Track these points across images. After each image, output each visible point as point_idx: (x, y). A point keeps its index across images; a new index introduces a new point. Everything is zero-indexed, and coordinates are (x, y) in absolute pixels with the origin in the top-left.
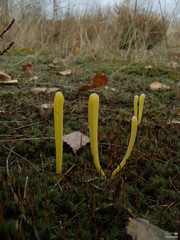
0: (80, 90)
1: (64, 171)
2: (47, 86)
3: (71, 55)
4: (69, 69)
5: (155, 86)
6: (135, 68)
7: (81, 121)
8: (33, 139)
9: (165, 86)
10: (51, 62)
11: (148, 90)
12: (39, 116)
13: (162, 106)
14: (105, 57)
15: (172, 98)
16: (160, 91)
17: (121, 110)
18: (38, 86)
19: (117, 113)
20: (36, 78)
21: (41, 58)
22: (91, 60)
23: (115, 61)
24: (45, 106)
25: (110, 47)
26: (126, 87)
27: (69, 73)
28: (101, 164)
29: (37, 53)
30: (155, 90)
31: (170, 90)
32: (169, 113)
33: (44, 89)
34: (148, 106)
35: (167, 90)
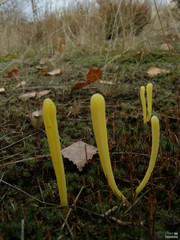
0: (73, 89)
1: (70, 201)
2: (36, 90)
3: (57, 53)
4: (58, 68)
6: (127, 57)
7: (80, 125)
8: (26, 160)
10: (37, 64)
11: (147, 77)
12: (31, 127)
14: (93, 50)
16: (159, 76)
18: (27, 91)
19: (120, 109)
20: (23, 83)
21: (27, 61)
23: (105, 52)
24: (36, 114)
27: (58, 72)
29: (22, 57)
30: (155, 77)
31: (171, 74)
32: (178, 101)
33: (33, 94)
35: (167, 75)
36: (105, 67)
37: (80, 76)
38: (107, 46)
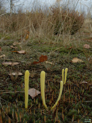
0: (32, 64)
2: (11, 61)
3: (24, 40)
4: (23, 49)
5: (75, 60)
6: (63, 49)
8: (11, 92)
9: (81, 61)
11: (71, 63)
12: (11, 80)
13: (78, 73)
14: (45, 41)
15: (84, 68)
16: (78, 63)
17: (55, 76)
18: (6, 61)
19: (53, 78)
20: (4, 55)
22: (36, 43)
23: (52, 44)
25: (48, 34)
26: (58, 61)
27: (24, 52)
28: (46, 104)
30: (75, 63)
32: (81, 77)
33: (10, 63)
34: (70, 73)
36: (50, 53)
37: (36, 57)
38: (54, 39)
